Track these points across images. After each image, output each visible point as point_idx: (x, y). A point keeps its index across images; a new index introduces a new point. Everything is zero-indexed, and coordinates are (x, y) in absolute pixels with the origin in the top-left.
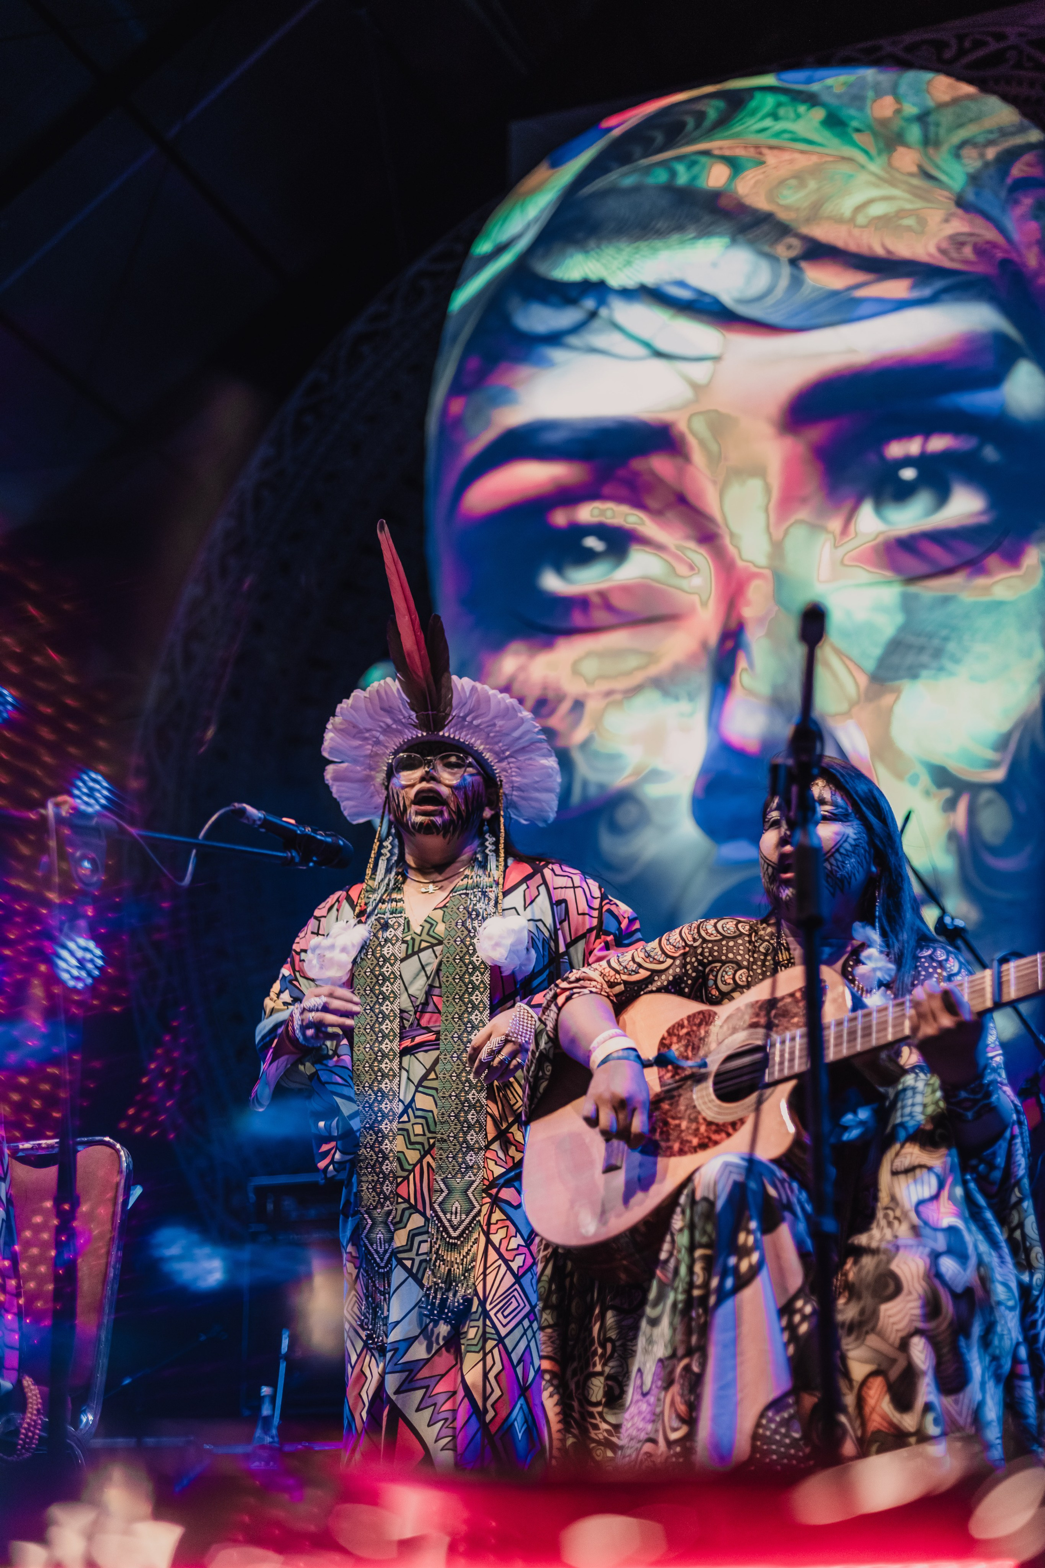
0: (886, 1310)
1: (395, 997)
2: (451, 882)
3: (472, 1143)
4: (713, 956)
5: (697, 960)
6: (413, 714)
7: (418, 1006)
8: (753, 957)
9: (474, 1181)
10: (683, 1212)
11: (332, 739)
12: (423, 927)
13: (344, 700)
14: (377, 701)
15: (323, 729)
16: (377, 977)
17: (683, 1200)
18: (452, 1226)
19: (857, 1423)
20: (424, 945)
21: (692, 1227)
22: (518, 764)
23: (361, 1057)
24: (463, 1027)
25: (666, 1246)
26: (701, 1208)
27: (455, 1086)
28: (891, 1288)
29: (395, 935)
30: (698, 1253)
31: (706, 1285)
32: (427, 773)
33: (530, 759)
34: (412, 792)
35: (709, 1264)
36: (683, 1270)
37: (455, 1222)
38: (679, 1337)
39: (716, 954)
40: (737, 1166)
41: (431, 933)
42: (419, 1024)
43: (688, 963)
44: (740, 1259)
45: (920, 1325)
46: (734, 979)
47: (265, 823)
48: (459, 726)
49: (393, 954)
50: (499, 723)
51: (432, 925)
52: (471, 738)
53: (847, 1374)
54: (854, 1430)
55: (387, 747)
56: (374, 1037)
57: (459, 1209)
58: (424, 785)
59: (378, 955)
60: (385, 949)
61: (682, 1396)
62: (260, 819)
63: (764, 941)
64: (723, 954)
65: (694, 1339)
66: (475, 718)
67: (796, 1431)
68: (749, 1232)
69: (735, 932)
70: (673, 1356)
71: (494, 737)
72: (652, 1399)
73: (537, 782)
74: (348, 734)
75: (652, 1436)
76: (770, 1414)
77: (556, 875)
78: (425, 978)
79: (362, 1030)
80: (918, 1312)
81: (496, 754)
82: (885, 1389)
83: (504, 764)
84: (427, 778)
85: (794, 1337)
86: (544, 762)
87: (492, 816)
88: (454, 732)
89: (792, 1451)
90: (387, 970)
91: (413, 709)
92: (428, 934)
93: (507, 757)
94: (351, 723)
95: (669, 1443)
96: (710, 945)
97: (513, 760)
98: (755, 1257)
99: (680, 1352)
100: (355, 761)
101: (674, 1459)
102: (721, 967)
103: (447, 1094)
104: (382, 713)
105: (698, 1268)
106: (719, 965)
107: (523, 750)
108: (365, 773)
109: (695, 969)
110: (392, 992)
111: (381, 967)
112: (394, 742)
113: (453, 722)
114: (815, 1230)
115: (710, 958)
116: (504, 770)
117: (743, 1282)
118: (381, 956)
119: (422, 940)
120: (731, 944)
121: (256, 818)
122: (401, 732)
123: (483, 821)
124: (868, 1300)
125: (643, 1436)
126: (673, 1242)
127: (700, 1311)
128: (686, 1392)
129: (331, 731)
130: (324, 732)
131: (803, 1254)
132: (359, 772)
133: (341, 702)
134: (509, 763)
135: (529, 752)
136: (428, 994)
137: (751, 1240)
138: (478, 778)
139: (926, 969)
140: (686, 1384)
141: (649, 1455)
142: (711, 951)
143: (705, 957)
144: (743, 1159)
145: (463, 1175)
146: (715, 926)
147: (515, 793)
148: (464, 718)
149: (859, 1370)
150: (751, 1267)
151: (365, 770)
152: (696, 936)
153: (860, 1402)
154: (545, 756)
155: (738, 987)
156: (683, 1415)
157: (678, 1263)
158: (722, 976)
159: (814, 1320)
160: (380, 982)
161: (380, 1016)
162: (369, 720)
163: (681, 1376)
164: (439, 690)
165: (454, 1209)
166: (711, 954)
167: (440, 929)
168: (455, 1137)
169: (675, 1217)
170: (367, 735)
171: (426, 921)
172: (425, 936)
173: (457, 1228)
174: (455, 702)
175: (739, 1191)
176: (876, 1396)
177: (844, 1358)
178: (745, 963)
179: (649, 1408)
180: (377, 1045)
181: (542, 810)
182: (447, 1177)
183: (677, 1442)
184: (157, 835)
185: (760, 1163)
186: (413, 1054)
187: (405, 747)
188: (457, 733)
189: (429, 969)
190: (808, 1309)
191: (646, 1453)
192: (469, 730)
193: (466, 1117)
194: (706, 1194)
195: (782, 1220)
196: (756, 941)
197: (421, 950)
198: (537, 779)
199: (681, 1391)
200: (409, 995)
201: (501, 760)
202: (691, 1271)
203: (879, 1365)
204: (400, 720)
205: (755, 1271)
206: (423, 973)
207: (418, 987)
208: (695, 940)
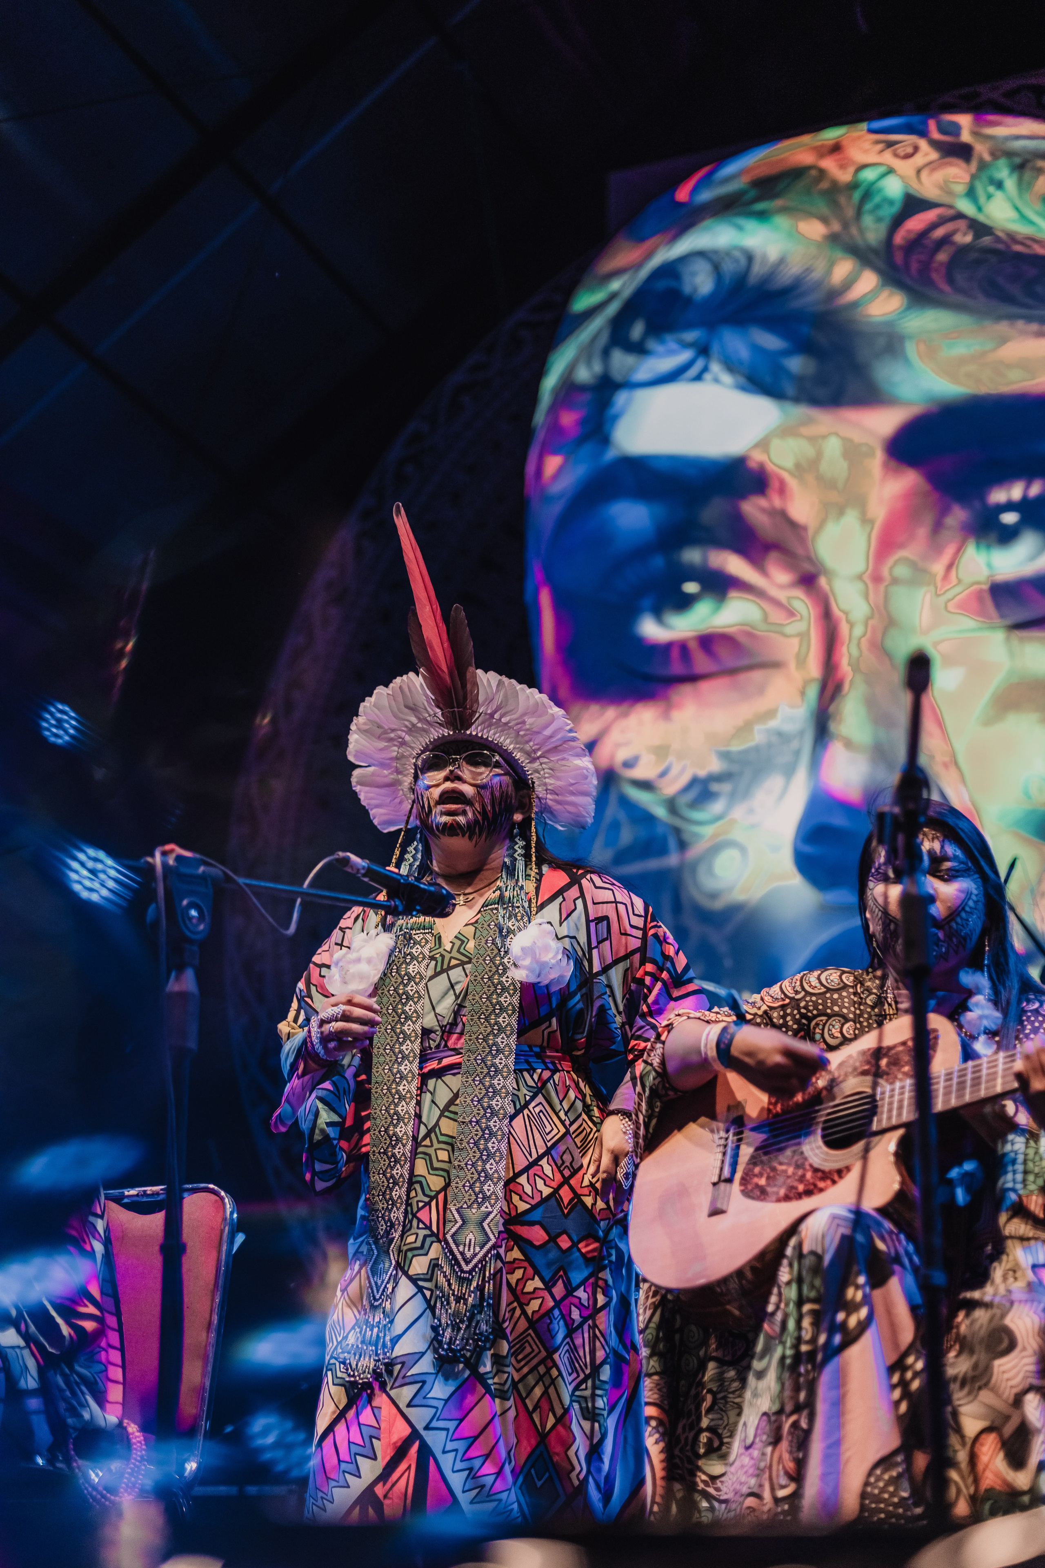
0: (1000, 1365)
1: (418, 1017)
2: (481, 895)
3: (491, 1172)
4: (817, 1009)
5: (799, 1013)
6: (439, 712)
7: (446, 1026)
8: (860, 1009)
9: (490, 1213)
10: (791, 1265)
11: (356, 741)
12: (453, 944)
13: (367, 699)
14: (400, 699)
15: (347, 731)
16: (400, 996)
17: (789, 1251)
18: (465, 1259)
19: (970, 1480)
20: (454, 962)
21: (800, 1281)
22: (551, 765)
23: (380, 1079)
24: (487, 1050)
25: (773, 1299)
26: (808, 1262)
27: (476, 1111)
28: (1005, 1344)
29: (421, 953)
30: (807, 1308)
31: (813, 1340)
32: (451, 772)
33: (563, 759)
34: (436, 793)
35: (817, 1318)
36: (791, 1324)
37: (468, 1255)
38: (787, 1393)
39: (820, 1007)
40: (845, 1219)
41: (462, 950)
42: (446, 1045)
43: (788, 1015)
44: (848, 1315)
45: (1035, 1382)
46: (841, 1032)
47: (369, 872)
48: (487, 724)
49: (418, 973)
50: (529, 720)
51: (463, 942)
52: (500, 737)
53: (959, 1430)
54: (967, 1487)
55: (413, 748)
56: (394, 1058)
57: (473, 1241)
58: (448, 785)
59: (403, 973)
60: (411, 966)
61: (791, 1452)
62: (364, 868)
63: (871, 993)
64: (829, 1007)
65: (802, 1396)
66: (502, 716)
67: (904, 1490)
68: (857, 1287)
69: (839, 984)
70: (780, 1412)
71: (525, 735)
72: (756, 1453)
73: (573, 784)
74: (373, 735)
75: (755, 1490)
76: (878, 1472)
77: (597, 887)
78: (453, 997)
79: (382, 1051)
80: (1032, 1368)
81: (528, 754)
82: (999, 1446)
83: (536, 765)
84: (452, 777)
85: (906, 1394)
86: (578, 762)
87: (523, 820)
88: (482, 730)
89: (901, 1511)
90: (411, 989)
91: (438, 707)
92: (458, 951)
93: (538, 758)
94: (376, 723)
95: (777, 1501)
96: (814, 998)
97: (546, 760)
98: (864, 1312)
99: (789, 1408)
100: (382, 765)
101: (782, 1517)
102: (827, 1021)
103: (467, 1120)
104: (406, 710)
105: (806, 1323)
106: (824, 1018)
107: (555, 749)
108: (392, 776)
109: (796, 1022)
110: (415, 1011)
111: (406, 985)
112: (419, 743)
113: (480, 719)
114: (924, 1285)
115: (815, 1012)
116: (537, 771)
117: (850, 1339)
118: (406, 974)
119: (451, 958)
120: (836, 996)
121: (360, 867)
122: (426, 731)
123: (513, 824)
124: (981, 1355)
125: (745, 1490)
126: (780, 1294)
127: (809, 1367)
128: (795, 1449)
129: (355, 732)
130: (348, 733)
131: (914, 1309)
132: (386, 776)
133: (364, 701)
134: (541, 764)
135: (561, 751)
136: (457, 1013)
137: (859, 1295)
138: (506, 779)
139: (1032, 1023)
140: (795, 1441)
141: (751, 1509)
142: (816, 1005)
143: (809, 1011)
144: (850, 1211)
145: (480, 1205)
146: (819, 978)
147: (549, 796)
148: (492, 715)
149: (971, 1425)
150: (859, 1323)
151: (391, 774)
152: (799, 988)
153: (973, 1458)
154: (578, 755)
155: (846, 1041)
156: (791, 1472)
157: (786, 1317)
158: (829, 1030)
159: (924, 1376)
160: (404, 1001)
161: (401, 1036)
162: (395, 719)
163: (790, 1433)
164: (464, 686)
165: (468, 1241)
166: (816, 1008)
167: (471, 945)
168: (473, 1165)
169: (782, 1269)
170: (392, 735)
171: (456, 937)
172: (455, 954)
173: (470, 1261)
174: (481, 698)
175: (847, 1244)
176: (990, 1453)
177: (955, 1414)
178: (851, 1016)
179: (752, 1462)
180: (396, 1066)
181: (579, 815)
182: (462, 1207)
183: (784, 1499)
184: (263, 884)
185: (867, 1215)
186: (440, 1078)
187: (431, 747)
188: (485, 731)
189: (458, 988)
190: (920, 1365)
191: (749, 1508)
192: (497, 728)
193: (486, 1145)
194: (814, 1248)
195: (892, 1273)
196: (863, 993)
197: (450, 968)
198: (572, 781)
199: (789, 1449)
200: (436, 1015)
201: (533, 760)
202: (799, 1327)
203: (993, 1422)
204: (425, 719)
205: (863, 1326)
206: (452, 992)
207: (446, 1006)
208: (797, 992)
